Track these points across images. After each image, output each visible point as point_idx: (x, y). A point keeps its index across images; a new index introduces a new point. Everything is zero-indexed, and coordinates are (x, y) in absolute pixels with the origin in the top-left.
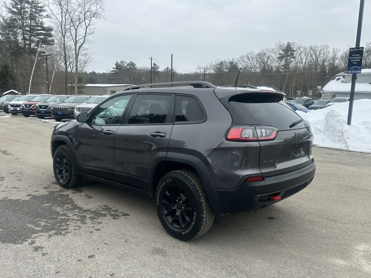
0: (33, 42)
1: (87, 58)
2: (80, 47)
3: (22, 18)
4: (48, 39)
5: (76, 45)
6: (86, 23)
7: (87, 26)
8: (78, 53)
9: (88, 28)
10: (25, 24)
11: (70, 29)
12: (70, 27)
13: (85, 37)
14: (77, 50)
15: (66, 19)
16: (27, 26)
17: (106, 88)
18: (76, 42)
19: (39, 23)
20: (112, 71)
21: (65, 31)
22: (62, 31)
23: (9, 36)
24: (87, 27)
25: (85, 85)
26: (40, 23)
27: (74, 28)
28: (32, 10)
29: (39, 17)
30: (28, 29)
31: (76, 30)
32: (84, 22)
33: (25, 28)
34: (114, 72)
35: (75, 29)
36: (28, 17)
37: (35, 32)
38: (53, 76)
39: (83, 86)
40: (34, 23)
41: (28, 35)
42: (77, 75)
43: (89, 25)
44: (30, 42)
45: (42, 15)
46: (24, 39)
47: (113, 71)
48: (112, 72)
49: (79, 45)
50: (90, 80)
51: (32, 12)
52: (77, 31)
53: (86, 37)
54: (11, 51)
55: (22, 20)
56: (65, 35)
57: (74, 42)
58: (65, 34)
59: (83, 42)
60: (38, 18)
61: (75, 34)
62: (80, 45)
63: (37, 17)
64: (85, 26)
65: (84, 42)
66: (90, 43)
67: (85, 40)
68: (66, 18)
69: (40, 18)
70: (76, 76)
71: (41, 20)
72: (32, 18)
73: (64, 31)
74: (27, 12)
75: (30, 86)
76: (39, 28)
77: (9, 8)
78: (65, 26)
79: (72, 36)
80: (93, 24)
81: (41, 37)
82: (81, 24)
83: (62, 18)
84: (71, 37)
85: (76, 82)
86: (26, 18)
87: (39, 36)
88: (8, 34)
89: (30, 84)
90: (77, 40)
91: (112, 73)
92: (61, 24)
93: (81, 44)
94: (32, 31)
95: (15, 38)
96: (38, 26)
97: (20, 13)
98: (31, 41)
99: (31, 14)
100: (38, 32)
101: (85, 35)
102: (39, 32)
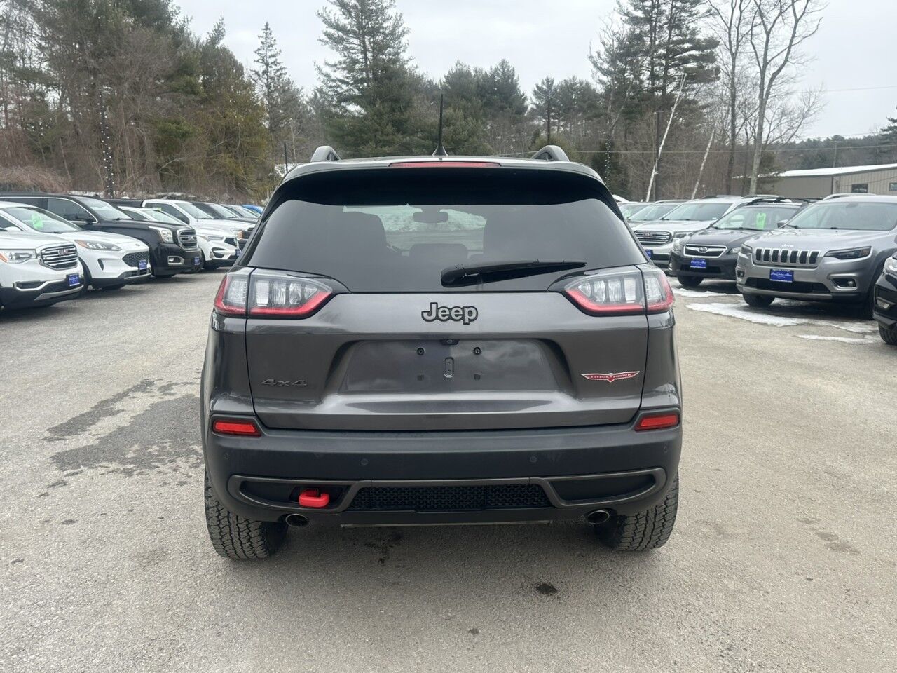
0: (672, 78)
1: (809, 102)
2: (774, 75)
3: (653, 30)
4: (706, 68)
5: (763, 73)
6: (797, 11)
7: (798, 17)
8: (768, 93)
9: (801, 22)
10: (657, 42)
11: (752, 34)
12: (752, 27)
13: (789, 48)
14: (766, 85)
15: (741, 11)
16: (660, 46)
17: (837, 178)
18: (766, 63)
19: (688, 32)
20: (886, 128)
21: (738, 42)
22: (730, 42)
23: (626, 75)
24: (797, 21)
25: (779, 173)
26: (690, 34)
27: (764, 30)
28: (675, 7)
29: (691, 18)
30: (663, 52)
31: (768, 33)
32: (791, 9)
33: (656, 51)
34: (891, 132)
35: (766, 31)
36: (665, 24)
37: (678, 56)
38: (705, 157)
39: (772, 177)
40: (677, 35)
41: (661, 65)
42: (760, 151)
43: (804, 13)
44: (665, 81)
45: (696, 12)
46: (654, 77)
47: (890, 128)
48: (886, 133)
49: (771, 70)
50: (820, 159)
51: (674, 9)
52: (771, 35)
53: (793, 47)
54: (622, 108)
55: (652, 35)
56: (736, 53)
57: (759, 65)
58: (737, 49)
59: (782, 62)
60: (687, 22)
61: (764, 45)
62: (774, 70)
63: (685, 20)
64: (794, 17)
65: (786, 61)
66: (802, 61)
67: (790, 56)
68: (742, 8)
69: (692, 22)
70: (758, 152)
71: (692, 26)
72: (674, 23)
73: (734, 43)
74: (662, 13)
75: (651, 185)
76: (687, 45)
77: (626, 12)
78: (738, 29)
79: (756, 52)
80: (816, 9)
81: (689, 66)
82: (784, 15)
83: (733, 9)
84: (754, 54)
85: (756, 167)
86: (661, 27)
87: (685, 65)
88: (623, 71)
89: (651, 181)
90: (769, 58)
91: (886, 135)
92: (729, 25)
93: (776, 69)
94: (670, 56)
95: (636, 77)
96: (683, 42)
97: (648, 20)
98: (667, 79)
99: (672, 17)
100: (684, 54)
101: (792, 41)
102: (686, 54)
